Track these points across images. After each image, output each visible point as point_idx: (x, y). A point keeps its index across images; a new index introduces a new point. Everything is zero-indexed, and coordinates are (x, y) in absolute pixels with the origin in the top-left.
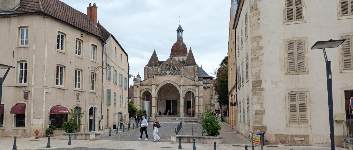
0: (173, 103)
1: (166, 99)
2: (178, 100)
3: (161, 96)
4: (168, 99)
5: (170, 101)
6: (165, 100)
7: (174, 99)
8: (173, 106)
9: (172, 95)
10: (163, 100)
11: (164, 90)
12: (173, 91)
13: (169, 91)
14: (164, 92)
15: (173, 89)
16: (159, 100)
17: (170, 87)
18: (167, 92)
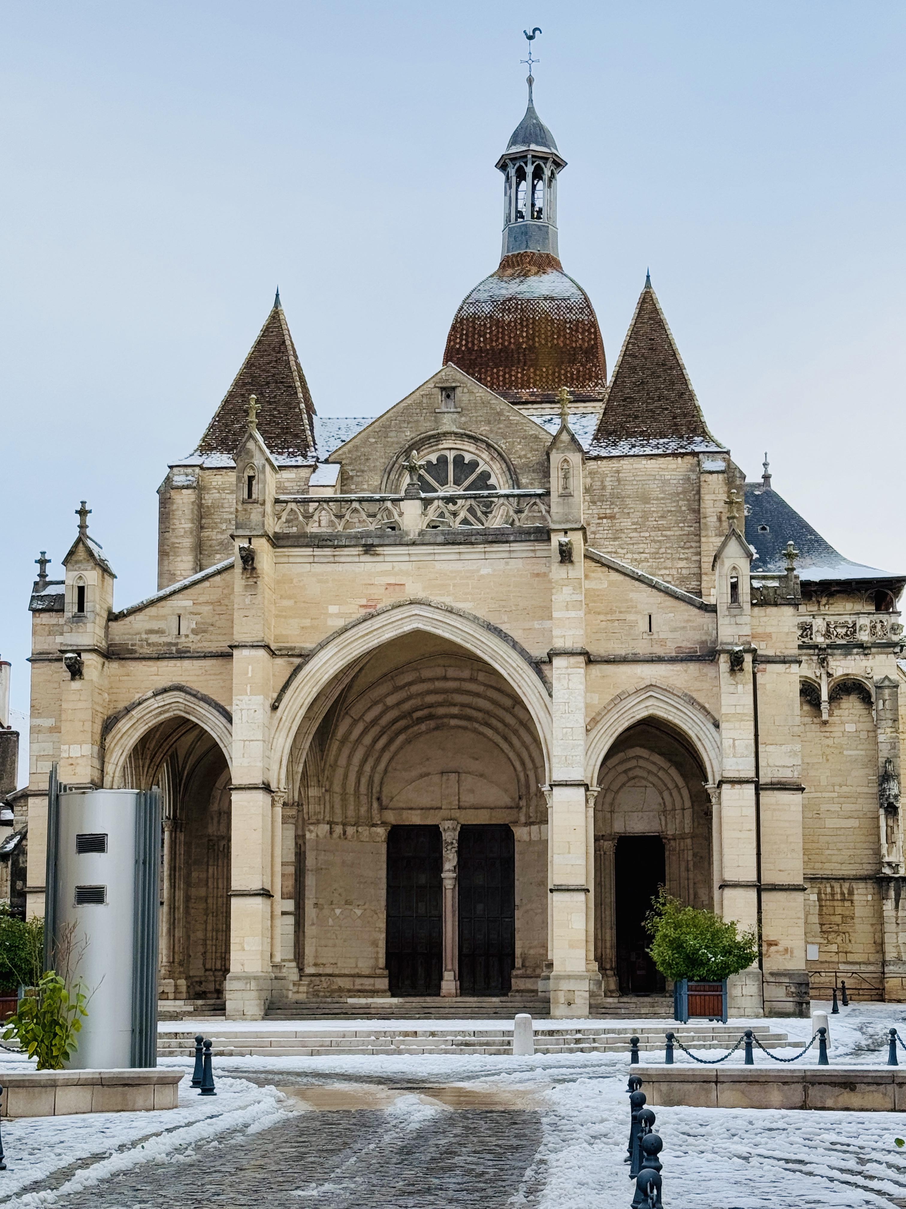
0: (462, 865)
1: (391, 818)
2: (520, 833)
3: (336, 787)
4: (415, 819)
6: (381, 832)
7: (483, 818)
8: (465, 891)
9: (453, 776)
10: (360, 829)
11: (369, 717)
12: (465, 728)
13: (423, 727)
14: (367, 740)
15: (463, 705)
16: (312, 827)
17: (439, 684)
18: (402, 738)
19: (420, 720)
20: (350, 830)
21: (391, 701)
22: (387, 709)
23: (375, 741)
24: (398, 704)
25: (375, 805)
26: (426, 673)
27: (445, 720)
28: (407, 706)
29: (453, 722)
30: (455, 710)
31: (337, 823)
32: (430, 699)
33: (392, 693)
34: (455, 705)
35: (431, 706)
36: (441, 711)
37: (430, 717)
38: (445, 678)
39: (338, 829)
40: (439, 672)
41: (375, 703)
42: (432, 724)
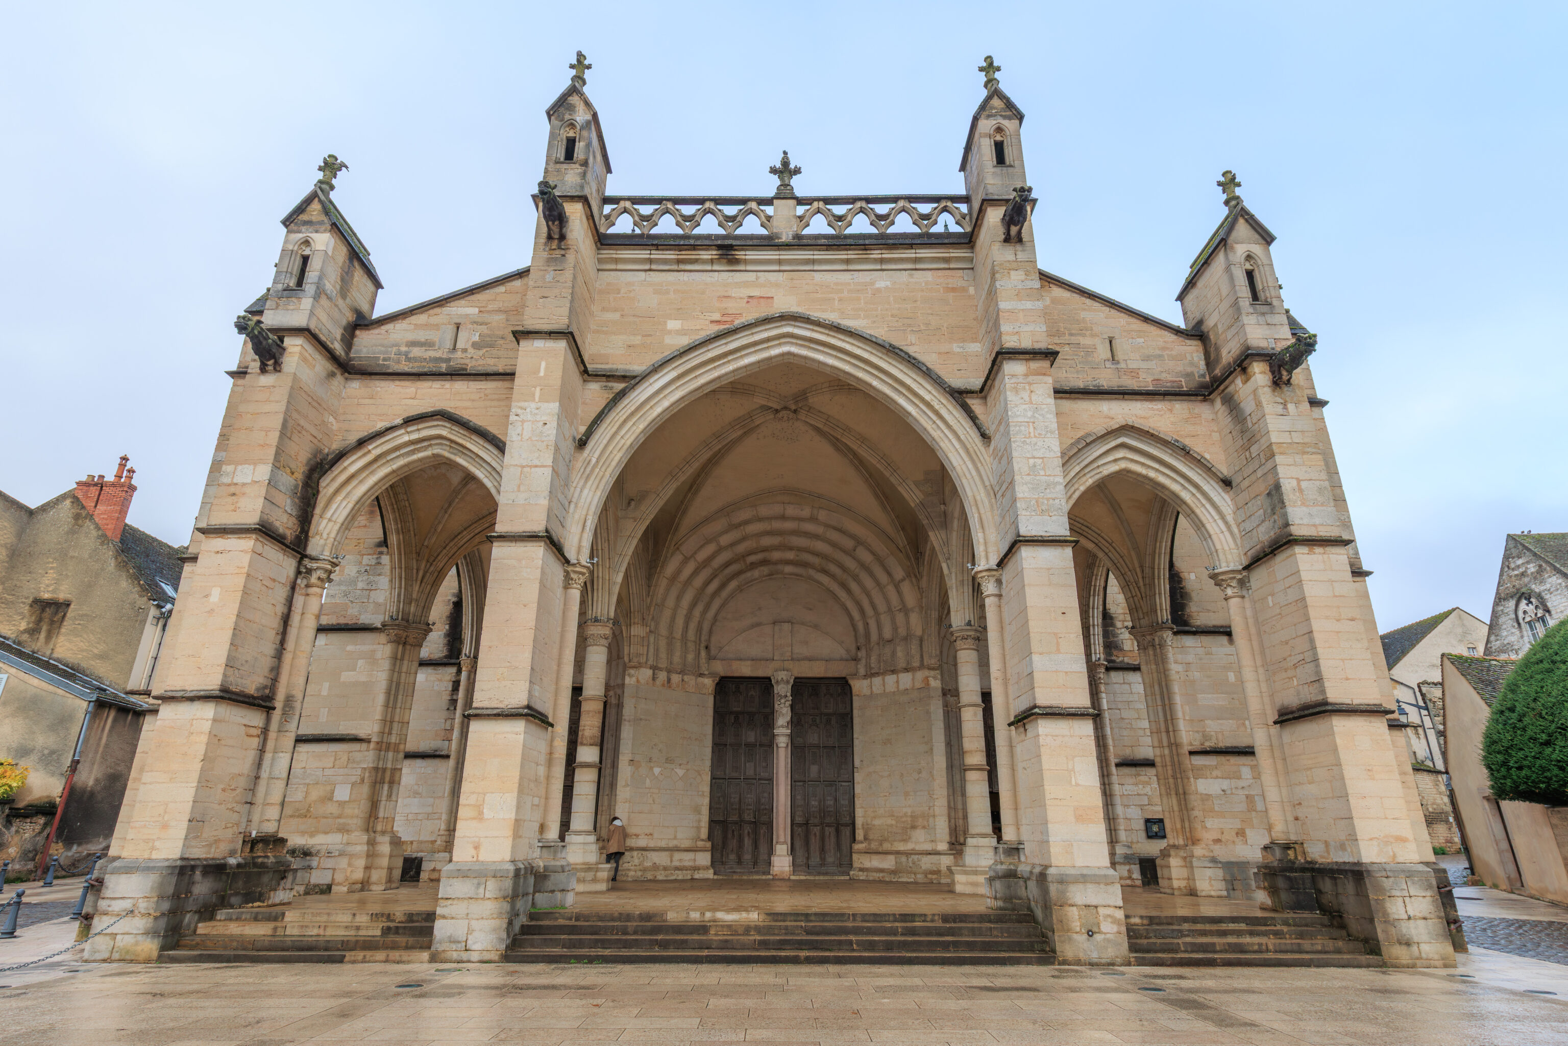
0: (796, 722)
1: (720, 669)
2: (859, 686)
3: (663, 631)
4: (745, 670)
5: (765, 684)
6: (709, 683)
7: (816, 670)
8: (798, 750)
9: (786, 626)
10: (686, 678)
11: (702, 556)
12: (801, 576)
13: (756, 573)
14: (698, 582)
15: (800, 549)
16: (632, 671)
17: (777, 525)
18: (733, 584)
19: (753, 566)
20: (675, 678)
21: (725, 540)
22: (720, 550)
23: (707, 583)
24: (733, 545)
25: (703, 654)
26: (764, 511)
27: (780, 567)
28: (741, 548)
29: (788, 569)
30: (790, 555)
31: (661, 669)
32: (766, 541)
33: (726, 532)
34: (791, 549)
35: (765, 550)
36: (776, 555)
37: (764, 562)
38: (783, 518)
39: (662, 676)
40: (777, 509)
41: (708, 542)
42: (765, 570)
